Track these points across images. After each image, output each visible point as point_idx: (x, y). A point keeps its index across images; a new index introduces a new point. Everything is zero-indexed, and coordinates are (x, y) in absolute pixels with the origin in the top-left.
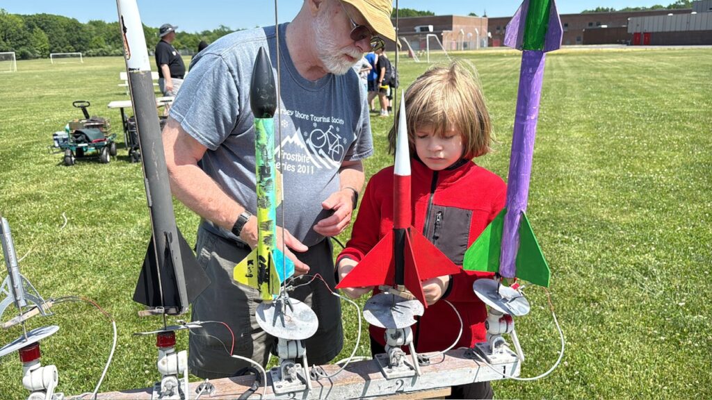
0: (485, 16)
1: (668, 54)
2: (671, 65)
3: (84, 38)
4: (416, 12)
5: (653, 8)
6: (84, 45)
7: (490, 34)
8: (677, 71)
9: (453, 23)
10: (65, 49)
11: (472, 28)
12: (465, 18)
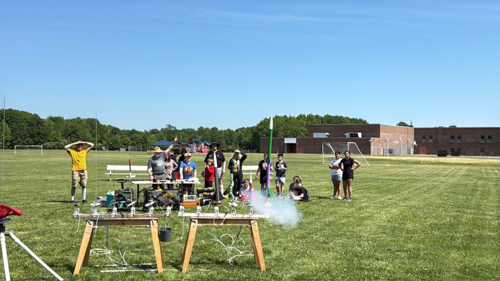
0: (412, 125)
3: (43, 132)
6: (42, 138)
7: (415, 143)
9: (381, 131)
10: (25, 142)
11: (399, 136)
12: (393, 127)
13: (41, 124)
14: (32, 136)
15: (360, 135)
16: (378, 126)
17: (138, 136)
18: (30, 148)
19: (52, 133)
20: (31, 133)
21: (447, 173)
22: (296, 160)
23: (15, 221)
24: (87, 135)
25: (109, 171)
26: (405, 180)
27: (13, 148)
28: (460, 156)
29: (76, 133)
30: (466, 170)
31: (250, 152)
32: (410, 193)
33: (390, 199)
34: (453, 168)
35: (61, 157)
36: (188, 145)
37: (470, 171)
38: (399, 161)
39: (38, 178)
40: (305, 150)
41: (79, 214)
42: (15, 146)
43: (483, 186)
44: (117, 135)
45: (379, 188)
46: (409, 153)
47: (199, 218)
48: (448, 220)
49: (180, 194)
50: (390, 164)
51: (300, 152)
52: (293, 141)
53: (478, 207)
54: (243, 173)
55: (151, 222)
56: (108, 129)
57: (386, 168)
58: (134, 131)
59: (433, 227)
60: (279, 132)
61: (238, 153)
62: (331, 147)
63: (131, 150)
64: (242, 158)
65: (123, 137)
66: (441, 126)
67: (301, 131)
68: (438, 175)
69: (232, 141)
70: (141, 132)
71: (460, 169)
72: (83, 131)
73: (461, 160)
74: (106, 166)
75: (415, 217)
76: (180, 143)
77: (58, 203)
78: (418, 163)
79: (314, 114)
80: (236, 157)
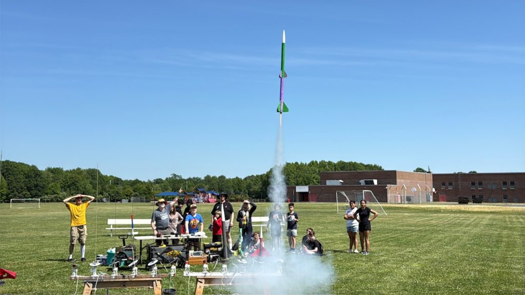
0: (430, 172)
3: (41, 184)
6: (40, 191)
7: (434, 190)
9: (397, 178)
10: (21, 195)
11: (417, 183)
12: (410, 173)
13: (39, 176)
14: (29, 189)
15: (375, 182)
16: (395, 172)
17: (141, 186)
18: (26, 201)
19: (50, 185)
20: (28, 186)
21: (469, 222)
22: (308, 210)
23: (9, 283)
24: (87, 186)
25: (109, 226)
26: (426, 231)
27: (9, 202)
28: (483, 203)
29: (75, 185)
30: (490, 219)
31: (260, 201)
32: (431, 245)
33: (409, 252)
34: (476, 216)
35: (59, 211)
36: (194, 196)
37: (494, 220)
38: (418, 209)
39: (35, 234)
40: (318, 198)
41: (77, 276)
42: (11, 200)
43: (508, 237)
44: (118, 186)
45: (398, 240)
46: (428, 200)
47: (205, 277)
48: (472, 274)
49: (185, 250)
50: (408, 213)
51: (313, 201)
52: (305, 189)
53: (504, 260)
54: (253, 225)
55: (154, 282)
56: (110, 179)
57: (405, 217)
58: (137, 181)
59: (456, 282)
60: (291, 180)
61: (247, 204)
62: (345, 195)
63: (134, 201)
64: (252, 209)
65: (125, 188)
66: (460, 172)
67: (314, 178)
68: (460, 225)
69: (241, 191)
70: (144, 182)
71: (483, 218)
72: (83, 183)
73: (484, 208)
74: (107, 220)
75: (437, 271)
76: (185, 193)
77: (55, 262)
78: (438, 211)
79: (327, 161)
80: (245, 208)
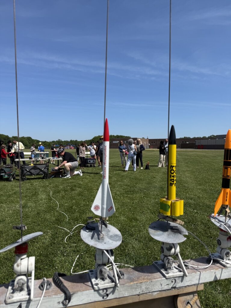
0: (148, 139)
1: (211, 152)
2: (213, 155)
4: (125, 136)
5: (203, 137)
7: (149, 144)
8: (215, 157)
16: (136, 138)
36: (66, 146)
46: (147, 148)
